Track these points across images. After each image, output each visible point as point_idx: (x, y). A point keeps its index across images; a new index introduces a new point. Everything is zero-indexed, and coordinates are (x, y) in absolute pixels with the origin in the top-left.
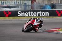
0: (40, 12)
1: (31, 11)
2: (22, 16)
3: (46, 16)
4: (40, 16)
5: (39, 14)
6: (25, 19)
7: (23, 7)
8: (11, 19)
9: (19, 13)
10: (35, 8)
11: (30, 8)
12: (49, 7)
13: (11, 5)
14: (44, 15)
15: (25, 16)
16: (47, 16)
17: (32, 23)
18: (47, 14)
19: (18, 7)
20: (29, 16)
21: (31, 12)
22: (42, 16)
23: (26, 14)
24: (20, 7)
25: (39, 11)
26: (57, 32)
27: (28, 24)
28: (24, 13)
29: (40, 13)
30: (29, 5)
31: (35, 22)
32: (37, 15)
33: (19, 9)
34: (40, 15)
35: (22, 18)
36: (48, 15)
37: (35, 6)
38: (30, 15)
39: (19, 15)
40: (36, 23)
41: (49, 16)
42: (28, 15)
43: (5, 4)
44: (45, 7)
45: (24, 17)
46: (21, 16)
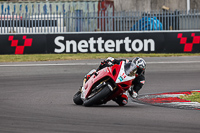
0: (127, 38)
1: (96, 37)
2: (68, 50)
3: (146, 52)
4: (127, 52)
5: (123, 46)
6: (79, 61)
7: (72, 23)
8: (32, 62)
9: (60, 41)
10: (110, 24)
11: (96, 25)
12: (157, 23)
13: (34, 17)
14: (140, 49)
15: (78, 51)
16: (149, 51)
17: (112, 76)
18: (149, 44)
19: (54, 23)
20: (89, 52)
21: (96, 39)
22: (133, 52)
23: (82, 45)
24: (60, 22)
25: (122, 37)
26: (181, 104)
27: (98, 78)
28: (74, 42)
29: (127, 41)
30: (92, 15)
31: (122, 71)
32: (118, 49)
33: (60, 29)
34: (128, 49)
35: (69, 57)
36: (153, 49)
37: (110, 21)
38: (93, 50)
39: (59, 48)
40: (123, 76)
41: (156, 51)
42: (89, 48)
43: (13, 13)
44: (144, 22)
45: (74, 57)
46: (65, 52)
